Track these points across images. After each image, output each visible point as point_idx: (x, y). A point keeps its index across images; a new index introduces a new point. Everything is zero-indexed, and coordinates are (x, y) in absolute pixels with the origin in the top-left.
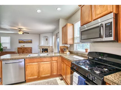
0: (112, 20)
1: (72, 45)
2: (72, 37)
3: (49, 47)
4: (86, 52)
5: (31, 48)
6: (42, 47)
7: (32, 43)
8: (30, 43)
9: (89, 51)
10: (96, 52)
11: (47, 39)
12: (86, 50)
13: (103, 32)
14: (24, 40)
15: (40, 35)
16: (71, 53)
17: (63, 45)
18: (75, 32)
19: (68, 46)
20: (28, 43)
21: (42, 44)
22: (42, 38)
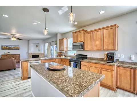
0: (83, 44)
1: (66, 52)
2: (66, 47)
3: (40, 53)
4: (75, 55)
5: (19, 55)
6: (31, 53)
7: (19, 49)
8: (17, 49)
9: (76, 54)
10: (79, 55)
11: (37, 46)
12: (75, 54)
13: (81, 47)
14: (9, 46)
15: (29, 41)
16: (65, 56)
17: (60, 52)
18: (68, 44)
19: (64, 52)
20: (15, 49)
21: (32, 51)
22: (32, 45)
